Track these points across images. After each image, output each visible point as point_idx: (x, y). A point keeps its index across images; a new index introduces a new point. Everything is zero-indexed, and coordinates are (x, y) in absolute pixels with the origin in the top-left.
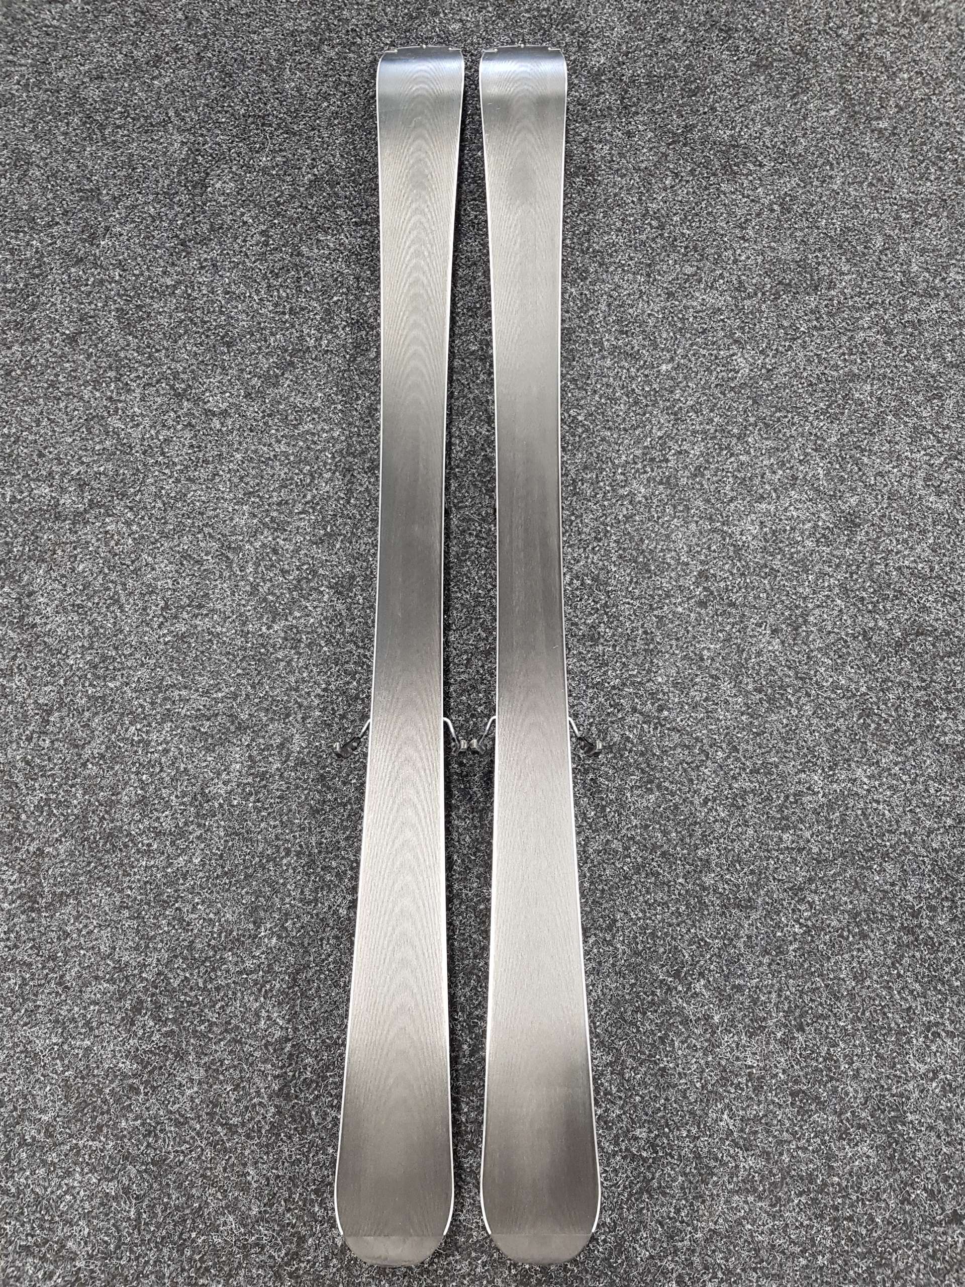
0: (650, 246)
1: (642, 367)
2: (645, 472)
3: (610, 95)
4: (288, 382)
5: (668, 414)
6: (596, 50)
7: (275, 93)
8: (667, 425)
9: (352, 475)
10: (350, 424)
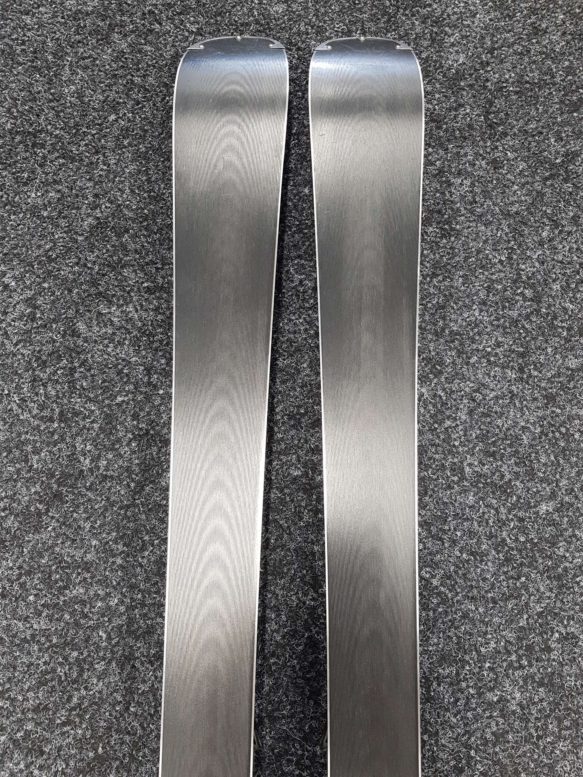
0: (523, 327)
1: (514, 506)
2: (522, 667)
3: (472, 108)
4: (54, 524)
5: (549, 578)
6: (453, 45)
7: (51, 101)
8: (548, 594)
9: (133, 666)
10: (132, 587)
